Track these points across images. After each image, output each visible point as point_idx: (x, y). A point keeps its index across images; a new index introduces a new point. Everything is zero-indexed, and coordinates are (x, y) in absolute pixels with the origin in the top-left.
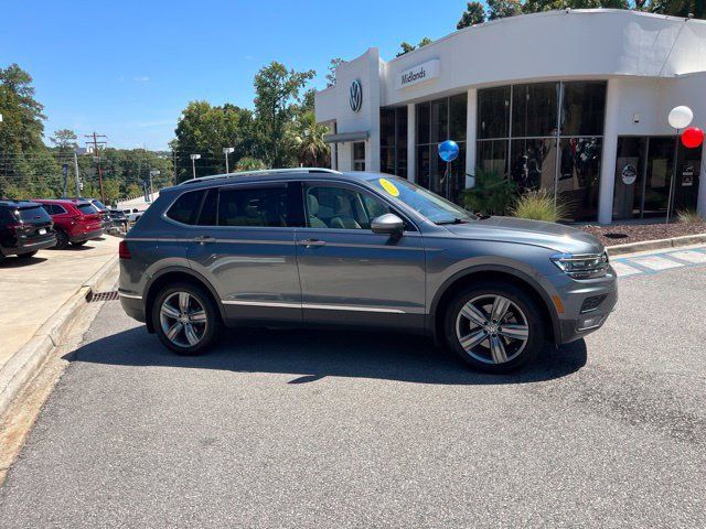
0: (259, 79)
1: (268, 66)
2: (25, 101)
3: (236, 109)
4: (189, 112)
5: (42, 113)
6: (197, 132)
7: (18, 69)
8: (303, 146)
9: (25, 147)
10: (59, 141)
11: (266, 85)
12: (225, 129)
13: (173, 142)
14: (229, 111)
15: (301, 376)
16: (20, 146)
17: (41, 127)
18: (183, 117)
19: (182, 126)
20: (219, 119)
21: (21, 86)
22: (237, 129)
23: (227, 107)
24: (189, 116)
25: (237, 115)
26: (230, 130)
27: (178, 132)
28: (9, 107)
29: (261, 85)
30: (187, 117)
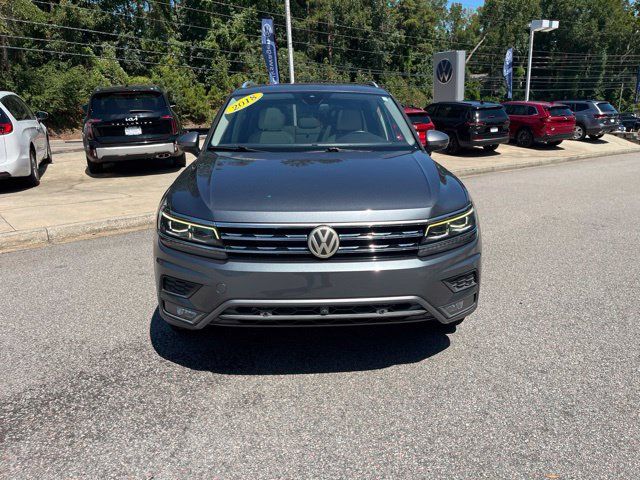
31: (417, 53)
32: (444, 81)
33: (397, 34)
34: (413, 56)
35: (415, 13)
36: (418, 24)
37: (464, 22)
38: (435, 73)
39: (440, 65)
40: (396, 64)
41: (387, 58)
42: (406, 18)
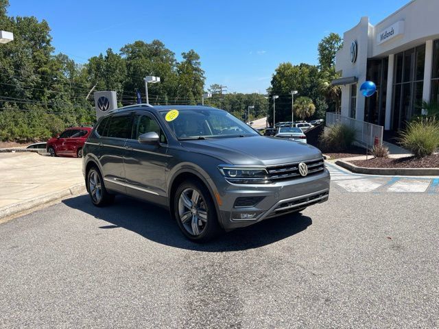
0: (321, 45)
1: (328, 36)
2: (196, 70)
3: (307, 66)
4: (279, 70)
5: (204, 75)
6: (283, 82)
7: (193, 53)
8: (329, 88)
9: (195, 94)
10: (212, 90)
11: (326, 49)
12: (300, 79)
13: (269, 89)
14: (304, 68)
15: (112, 224)
16: (192, 94)
17: (203, 84)
18: (275, 73)
19: (274, 78)
20: (296, 73)
21: (194, 61)
22: (308, 79)
23: (302, 64)
24: (279, 72)
25: (307, 70)
26: (303, 79)
27: (272, 82)
28: (187, 73)
29: (322, 49)
30: (277, 73)
31: (50, 91)
32: (104, 110)
33: (33, 77)
34: (48, 92)
35: (45, 64)
36: (49, 71)
37: (77, 72)
38: (96, 104)
39: (99, 100)
40: (36, 97)
41: (28, 94)
42: (40, 67)
